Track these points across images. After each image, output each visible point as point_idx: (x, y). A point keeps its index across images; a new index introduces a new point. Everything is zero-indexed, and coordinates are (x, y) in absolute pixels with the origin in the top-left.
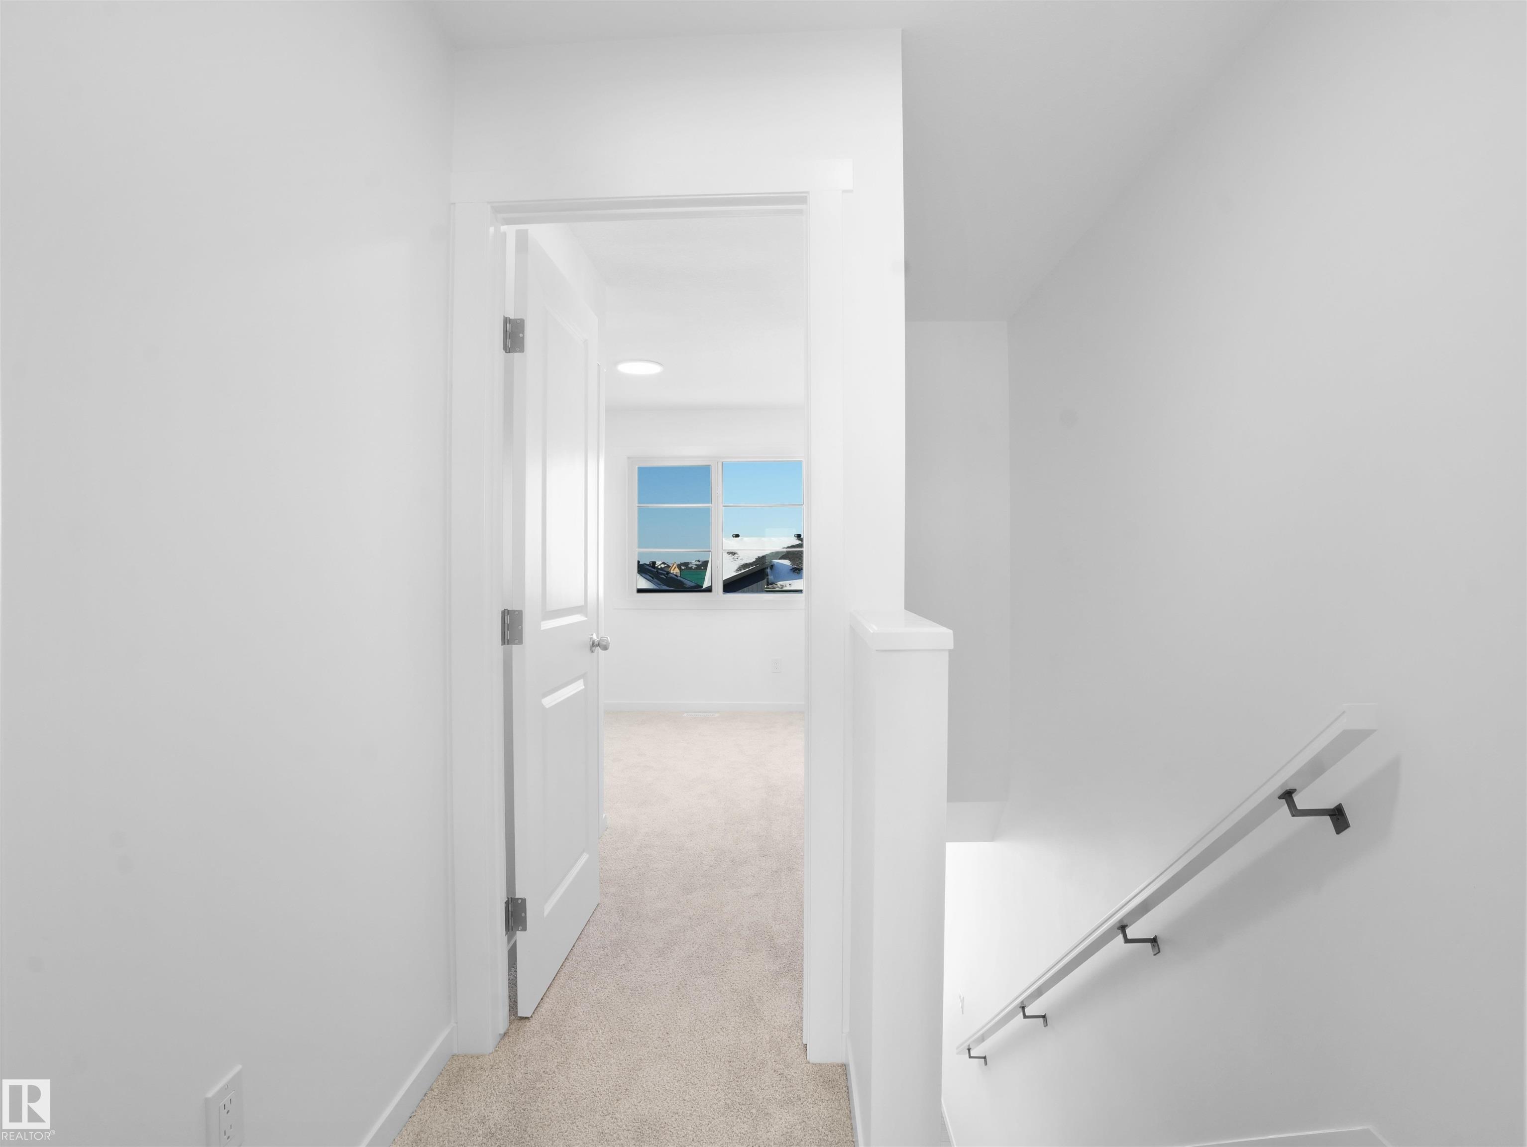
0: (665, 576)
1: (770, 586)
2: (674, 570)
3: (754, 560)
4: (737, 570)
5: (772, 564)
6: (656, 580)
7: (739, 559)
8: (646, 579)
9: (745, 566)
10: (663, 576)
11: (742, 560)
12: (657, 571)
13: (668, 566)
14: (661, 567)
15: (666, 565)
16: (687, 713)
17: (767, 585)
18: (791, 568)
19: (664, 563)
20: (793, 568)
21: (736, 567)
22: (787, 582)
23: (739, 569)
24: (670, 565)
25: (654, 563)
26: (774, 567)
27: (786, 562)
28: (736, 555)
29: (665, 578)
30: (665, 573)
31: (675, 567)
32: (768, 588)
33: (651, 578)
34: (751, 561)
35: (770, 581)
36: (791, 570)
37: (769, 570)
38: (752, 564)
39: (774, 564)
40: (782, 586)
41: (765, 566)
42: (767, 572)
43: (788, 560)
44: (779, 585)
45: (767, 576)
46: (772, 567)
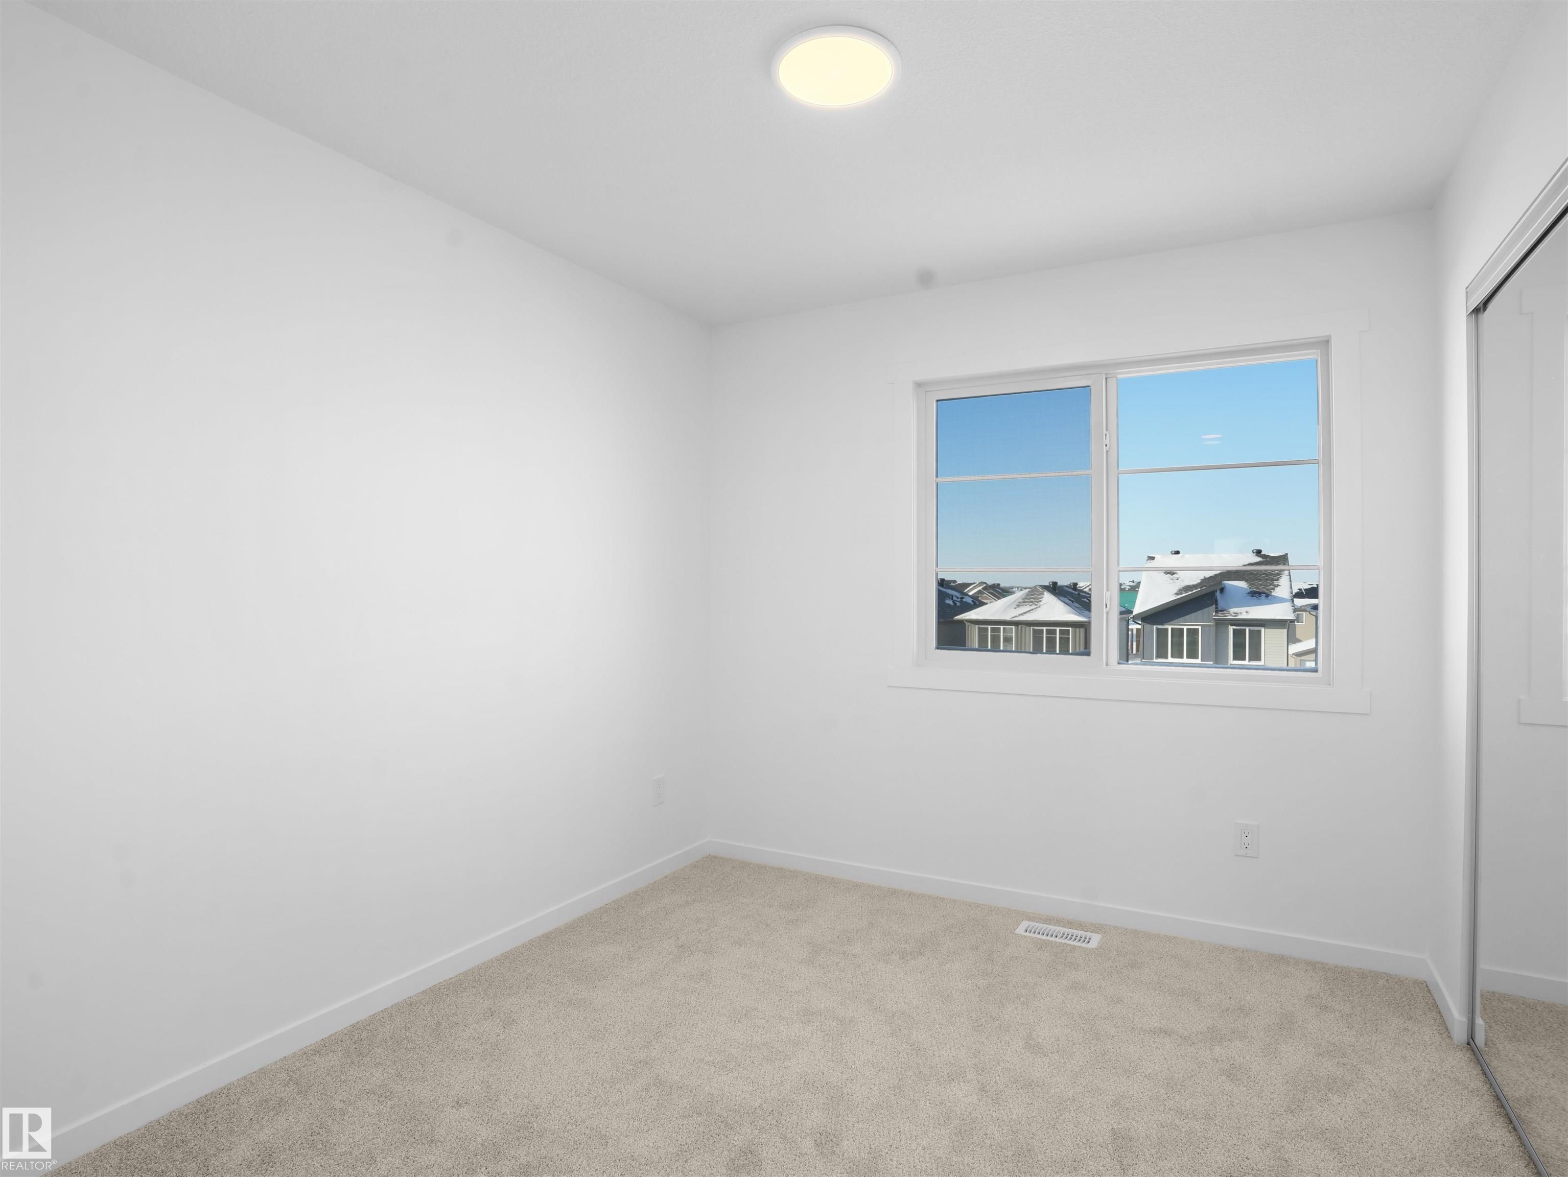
1: (1220, 614)
4: (1177, 594)
5: (1223, 586)
6: (1077, 605)
7: (1180, 580)
8: (1064, 602)
9: (1188, 588)
10: (1085, 600)
12: (1079, 594)
17: (1216, 612)
20: (1251, 592)
21: (1175, 590)
22: (1243, 610)
23: (1180, 592)
25: (1075, 584)
26: (1224, 590)
27: (1242, 584)
28: (1175, 576)
32: (1218, 616)
34: (1195, 583)
35: (1220, 608)
36: (1248, 593)
37: (1218, 594)
38: (1195, 587)
39: (1225, 586)
40: (1236, 614)
41: (1212, 589)
42: (1216, 597)
43: (1246, 581)
44: (1232, 613)
45: (1216, 602)
46: (1222, 590)
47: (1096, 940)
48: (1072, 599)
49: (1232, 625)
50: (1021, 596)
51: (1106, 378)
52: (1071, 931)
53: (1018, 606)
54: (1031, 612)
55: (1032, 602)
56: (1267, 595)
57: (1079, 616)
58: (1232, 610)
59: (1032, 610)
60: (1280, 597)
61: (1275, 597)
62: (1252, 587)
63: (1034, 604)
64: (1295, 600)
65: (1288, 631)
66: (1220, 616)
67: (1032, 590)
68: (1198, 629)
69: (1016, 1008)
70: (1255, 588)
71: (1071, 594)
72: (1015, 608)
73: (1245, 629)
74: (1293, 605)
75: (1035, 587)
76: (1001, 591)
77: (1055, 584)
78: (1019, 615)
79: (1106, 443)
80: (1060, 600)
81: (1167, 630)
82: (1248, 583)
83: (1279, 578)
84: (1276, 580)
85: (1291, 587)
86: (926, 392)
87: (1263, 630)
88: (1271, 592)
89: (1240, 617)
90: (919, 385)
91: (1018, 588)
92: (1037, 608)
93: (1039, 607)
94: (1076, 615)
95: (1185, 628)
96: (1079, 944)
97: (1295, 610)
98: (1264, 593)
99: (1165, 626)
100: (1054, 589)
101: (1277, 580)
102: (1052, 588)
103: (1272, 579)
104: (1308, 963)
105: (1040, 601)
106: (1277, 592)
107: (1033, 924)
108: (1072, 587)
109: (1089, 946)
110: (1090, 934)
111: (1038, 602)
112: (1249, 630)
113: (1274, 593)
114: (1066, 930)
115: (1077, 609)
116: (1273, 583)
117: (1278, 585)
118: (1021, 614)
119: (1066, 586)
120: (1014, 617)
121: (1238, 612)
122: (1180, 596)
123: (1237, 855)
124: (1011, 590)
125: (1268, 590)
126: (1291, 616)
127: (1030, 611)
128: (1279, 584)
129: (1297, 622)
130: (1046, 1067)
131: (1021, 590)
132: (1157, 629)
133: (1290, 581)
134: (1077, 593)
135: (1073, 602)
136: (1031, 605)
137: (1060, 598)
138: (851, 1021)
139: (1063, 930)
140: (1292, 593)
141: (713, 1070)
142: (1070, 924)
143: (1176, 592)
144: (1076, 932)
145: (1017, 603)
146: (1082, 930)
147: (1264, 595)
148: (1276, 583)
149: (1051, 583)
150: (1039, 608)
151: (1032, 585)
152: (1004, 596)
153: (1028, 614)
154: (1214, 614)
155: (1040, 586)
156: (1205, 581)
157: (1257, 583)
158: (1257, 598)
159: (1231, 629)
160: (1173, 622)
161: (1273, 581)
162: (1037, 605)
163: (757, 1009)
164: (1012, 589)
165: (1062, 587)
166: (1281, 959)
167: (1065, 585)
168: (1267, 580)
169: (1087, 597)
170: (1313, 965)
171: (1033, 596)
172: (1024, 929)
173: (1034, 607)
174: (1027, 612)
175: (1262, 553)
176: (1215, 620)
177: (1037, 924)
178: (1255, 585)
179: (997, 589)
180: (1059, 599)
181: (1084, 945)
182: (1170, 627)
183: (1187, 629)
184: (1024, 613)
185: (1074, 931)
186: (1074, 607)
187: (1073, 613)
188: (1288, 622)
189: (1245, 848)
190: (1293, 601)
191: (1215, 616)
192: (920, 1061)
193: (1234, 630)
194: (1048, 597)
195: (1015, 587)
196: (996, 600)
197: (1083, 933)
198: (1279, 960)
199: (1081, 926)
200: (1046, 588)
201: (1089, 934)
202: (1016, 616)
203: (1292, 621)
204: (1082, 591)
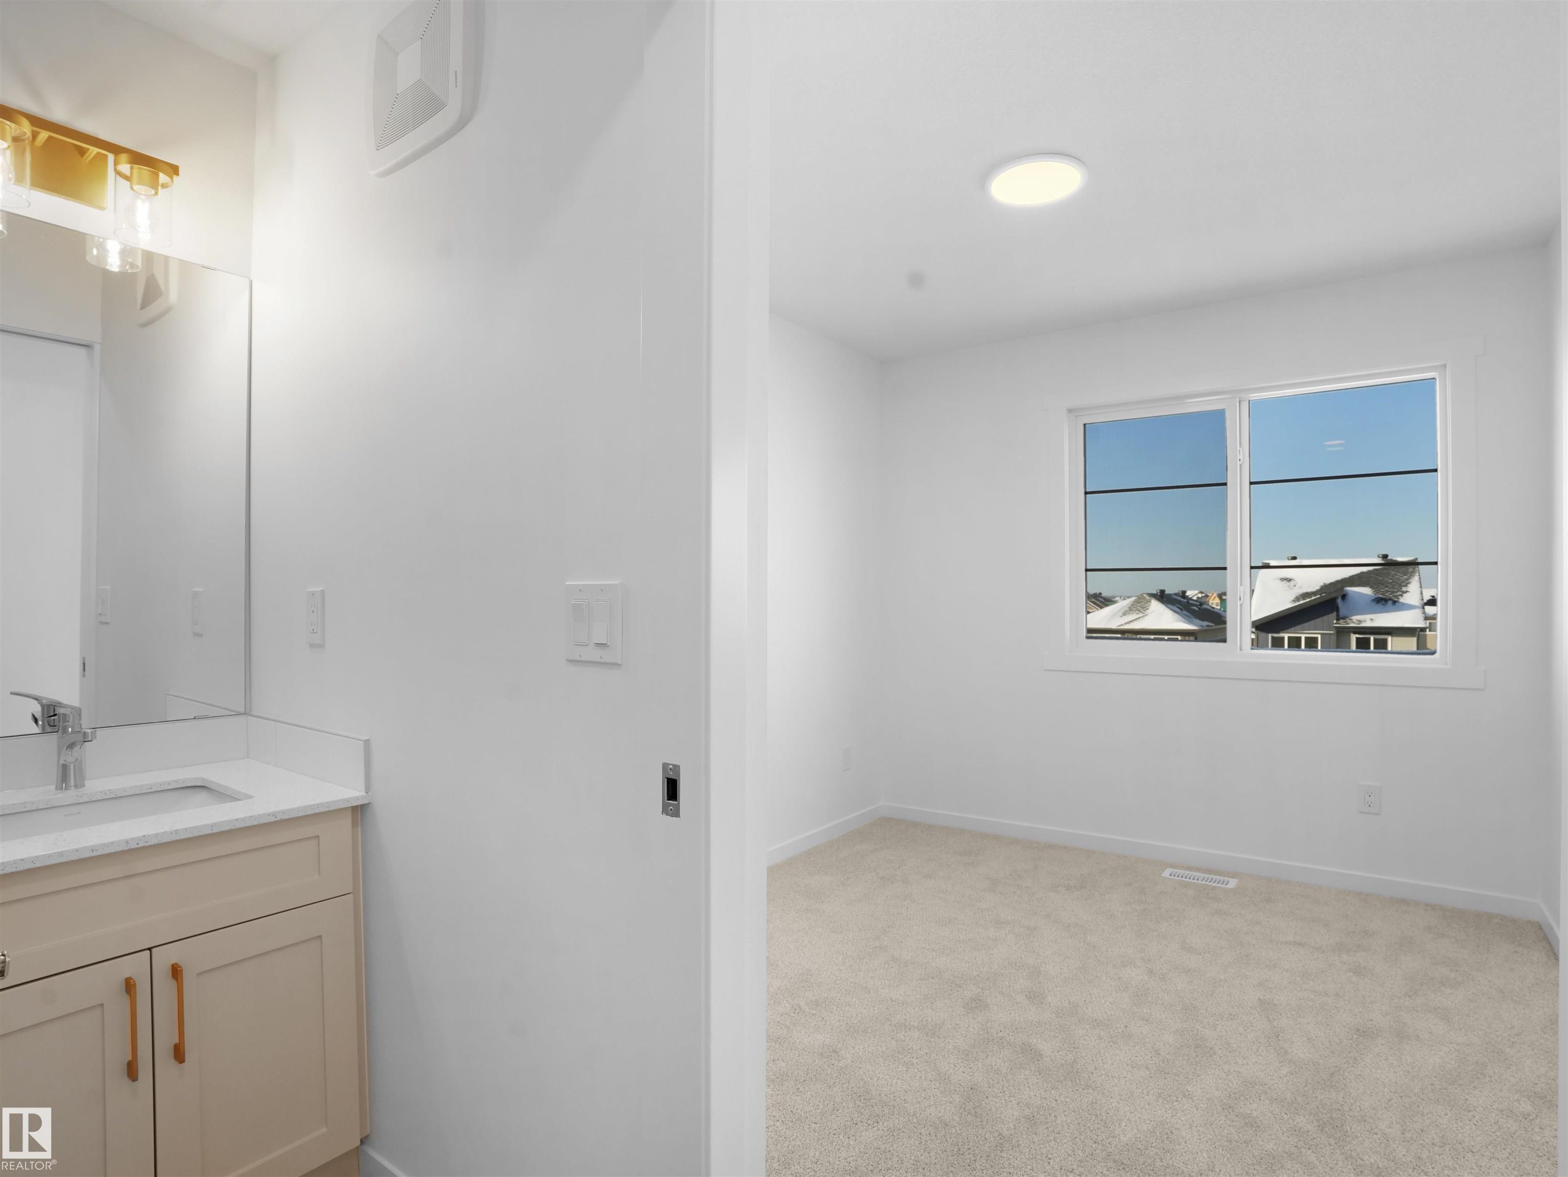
0: (1198, 608)
1: (1341, 621)
2: (1213, 600)
3: (1318, 588)
4: (1294, 601)
5: (1345, 593)
6: (1185, 612)
7: (1297, 586)
8: (1173, 610)
9: (1305, 595)
10: (1195, 608)
11: (1301, 587)
12: (1188, 602)
13: (1207, 596)
14: (1198, 598)
15: (1203, 595)
16: (1172, 866)
17: (1338, 620)
18: (1373, 598)
19: (1201, 592)
20: (1376, 599)
21: (1293, 597)
22: (1368, 617)
23: (1297, 599)
24: (1208, 594)
25: (1184, 592)
26: (1346, 597)
27: (1366, 591)
28: (1292, 583)
29: (1197, 609)
30: (1198, 604)
31: (1215, 598)
32: (1339, 624)
33: (1179, 610)
34: (1314, 590)
35: (1341, 616)
36: (1373, 600)
37: (1339, 601)
38: (1314, 593)
39: (1347, 592)
40: (1360, 622)
41: (1334, 595)
42: (1338, 604)
43: (1371, 587)
44: (1355, 621)
45: (1337, 610)
46: (1344, 597)
47: (1233, 883)
48: (1181, 607)
49: (1355, 633)
50: (1127, 605)
51: (1240, 402)
52: (1210, 876)
53: (1124, 614)
54: (1138, 620)
55: (1139, 610)
56: (1395, 602)
57: (1189, 624)
58: (1355, 618)
59: (1139, 618)
60: (1407, 604)
61: (1403, 604)
62: (1378, 593)
63: (1141, 612)
64: (1426, 607)
65: (1418, 639)
66: (1342, 624)
67: (1139, 598)
68: (1317, 638)
69: (1170, 925)
70: (1381, 594)
71: (1179, 602)
72: (1121, 617)
73: (1369, 638)
74: (1424, 613)
75: (1142, 595)
76: (1103, 600)
77: (1162, 592)
78: (1126, 624)
79: (1240, 458)
80: (1169, 608)
81: (1283, 638)
82: (1373, 589)
83: (1408, 583)
84: (1404, 586)
85: (1422, 593)
86: (1077, 416)
87: (1389, 638)
88: (1399, 598)
89: (1363, 625)
90: (1070, 411)
91: (1121, 597)
92: (1144, 616)
93: (1146, 615)
94: (1185, 623)
95: (1303, 637)
96: (1219, 885)
97: (1426, 618)
98: (1390, 599)
99: (1281, 635)
100: (1162, 597)
101: (1406, 586)
102: (1159, 596)
103: (1400, 586)
104: (1427, 905)
105: (1148, 609)
106: (1406, 599)
107: (1175, 870)
108: (1181, 594)
109: (1229, 886)
110: (1228, 879)
111: (1145, 611)
112: (1375, 640)
113: (1402, 600)
114: (1207, 876)
115: (1186, 617)
116: (1401, 589)
117: (1407, 592)
118: (1128, 623)
119: (1176, 594)
120: (1120, 626)
121: (1362, 620)
122: (1297, 603)
123: (1361, 812)
124: (1113, 599)
125: (1396, 596)
126: (1421, 624)
127: (1136, 619)
128: (1408, 590)
129: (1430, 631)
130: (1201, 961)
131: (1124, 599)
132: (1273, 638)
133: (1421, 587)
134: (1185, 601)
135: (1182, 610)
136: (1138, 614)
137: (1168, 605)
138: (1035, 928)
139: (1203, 875)
140: (1423, 600)
141: (934, 954)
142: (1209, 871)
143: (1293, 599)
144: (1215, 877)
145: (1122, 611)
146: (1220, 875)
147: (1390, 603)
148: (1404, 589)
149: (1158, 591)
150: (1146, 617)
151: (1139, 593)
152: (1107, 605)
153: (1135, 623)
154: (1335, 621)
155: (1147, 594)
156: (1325, 588)
157: (1383, 589)
158: (1383, 604)
159: (1354, 637)
160: (1290, 630)
161: (1401, 586)
162: (1144, 613)
163: (956, 919)
164: (1115, 598)
165: (1170, 595)
166: (1403, 901)
167: (1173, 592)
168: (1394, 586)
169: (1197, 605)
170: (1430, 907)
171: (1139, 605)
172: (1169, 873)
173: (1141, 615)
174: (1134, 620)
175: (1389, 558)
176: (1336, 628)
177: (1180, 871)
178: (1381, 592)
179: (1100, 599)
180: (1167, 607)
181: (1223, 886)
182: (1286, 636)
183: (1306, 638)
184: (1131, 621)
185: (1213, 876)
186: (1183, 615)
187: (1182, 621)
188: (1418, 630)
189: (1368, 806)
190: (1424, 608)
191: (1336, 623)
192: (1097, 954)
193: (1357, 638)
194: (1155, 605)
195: (1118, 597)
196: (1098, 609)
197: (1222, 878)
198: (1402, 903)
199: (1218, 873)
200: (1154, 596)
201: (1226, 879)
202: (1122, 625)
203: (1423, 630)
204: (1191, 599)
